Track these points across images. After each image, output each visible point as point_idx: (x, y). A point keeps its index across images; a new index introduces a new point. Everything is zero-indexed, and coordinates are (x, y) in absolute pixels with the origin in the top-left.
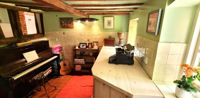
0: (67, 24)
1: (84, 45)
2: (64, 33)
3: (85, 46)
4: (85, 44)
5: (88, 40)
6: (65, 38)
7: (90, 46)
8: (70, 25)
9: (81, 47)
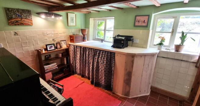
0: (22, 19)
1: (51, 47)
2: (16, 34)
3: (53, 47)
4: (53, 45)
5: (53, 40)
6: (19, 41)
7: (59, 46)
8: (25, 20)
9: (49, 49)
